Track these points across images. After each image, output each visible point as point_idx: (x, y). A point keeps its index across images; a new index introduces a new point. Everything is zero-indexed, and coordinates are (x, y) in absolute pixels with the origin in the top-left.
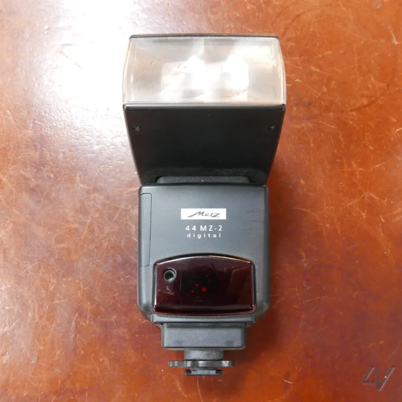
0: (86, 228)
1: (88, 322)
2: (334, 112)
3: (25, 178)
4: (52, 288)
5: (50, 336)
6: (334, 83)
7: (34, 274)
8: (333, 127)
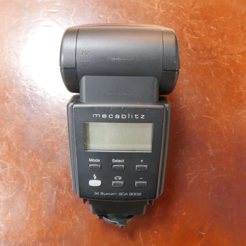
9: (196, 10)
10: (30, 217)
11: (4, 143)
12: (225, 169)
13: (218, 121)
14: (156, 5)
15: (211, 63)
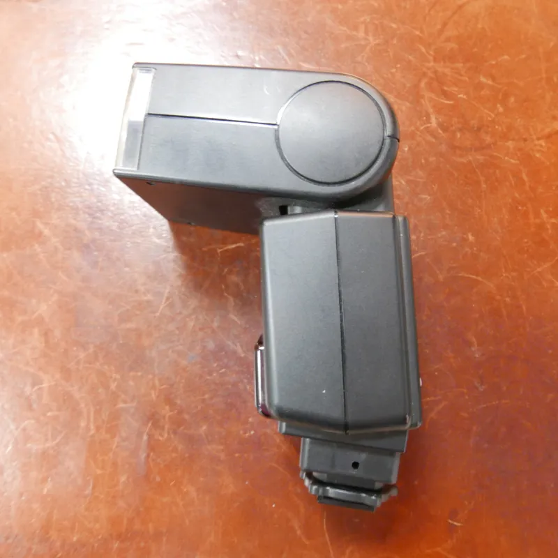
0: (164, 301)
1: (166, 435)
2: (513, 140)
3: (76, 230)
4: (113, 386)
5: (111, 455)
6: (512, 99)
7: (88, 365)
8: (512, 161)
9: (448, 40)
10: (94, 488)
11: (36, 331)
12: (505, 388)
13: (492, 286)
14: (362, 28)
15: (480, 158)
